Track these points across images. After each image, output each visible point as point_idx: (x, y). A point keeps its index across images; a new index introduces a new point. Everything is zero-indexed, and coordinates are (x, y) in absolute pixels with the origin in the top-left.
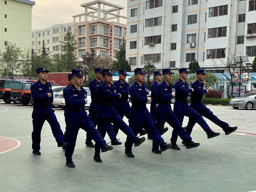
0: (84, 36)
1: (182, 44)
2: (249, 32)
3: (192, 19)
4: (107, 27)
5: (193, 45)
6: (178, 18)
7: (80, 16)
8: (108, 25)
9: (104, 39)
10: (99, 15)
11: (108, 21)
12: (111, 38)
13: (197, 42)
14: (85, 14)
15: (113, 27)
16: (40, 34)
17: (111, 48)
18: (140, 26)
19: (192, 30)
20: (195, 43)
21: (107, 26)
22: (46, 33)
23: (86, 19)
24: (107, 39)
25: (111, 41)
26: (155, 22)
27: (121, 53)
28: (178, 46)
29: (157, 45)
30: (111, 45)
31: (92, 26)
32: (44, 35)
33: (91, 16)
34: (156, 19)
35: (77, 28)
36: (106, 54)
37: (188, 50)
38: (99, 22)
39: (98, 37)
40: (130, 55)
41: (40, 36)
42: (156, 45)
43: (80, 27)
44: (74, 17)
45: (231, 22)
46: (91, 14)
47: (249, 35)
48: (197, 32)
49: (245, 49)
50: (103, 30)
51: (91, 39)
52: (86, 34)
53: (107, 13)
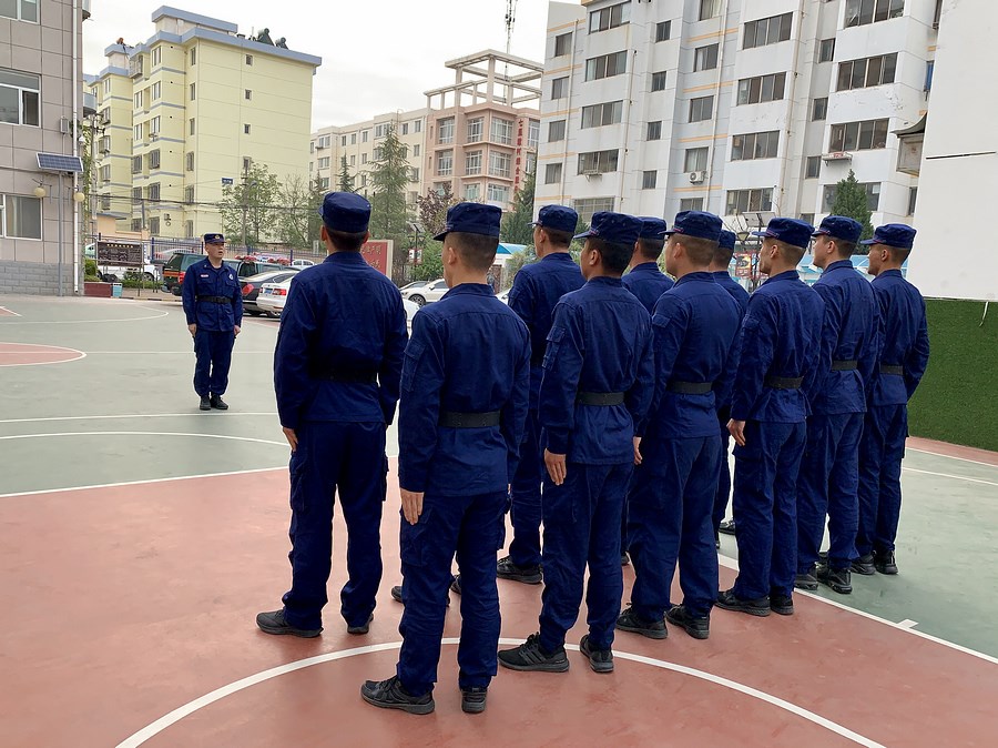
0: (449, 147)
1: (672, 174)
2: (835, 146)
3: (701, 109)
4: (510, 123)
5: (698, 177)
6: (665, 105)
7: (442, 92)
8: (514, 116)
9: (503, 154)
10: (490, 89)
11: (514, 106)
12: (519, 151)
13: (708, 169)
14: (455, 88)
15: (526, 121)
16: (344, 138)
17: (517, 178)
18: (571, 124)
19: (699, 138)
20: (705, 173)
21: (510, 119)
22: (360, 136)
23: (458, 100)
24: (509, 156)
25: (518, 161)
26: (604, 114)
27: (527, 194)
28: (662, 180)
29: (608, 176)
30: (518, 170)
31: (472, 118)
32: (353, 142)
33: (470, 93)
34: (609, 107)
35: (434, 123)
36: (505, 193)
37: (686, 189)
38: (489, 110)
39: (484, 149)
40: (545, 199)
41: (344, 144)
42: (604, 174)
43: (441, 121)
44: (429, 95)
45: (791, 119)
46: (472, 88)
47: (831, 156)
48: (709, 143)
49: (821, 189)
50: (498, 132)
51: (468, 154)
52: (455, 141)
53: (512, 85)
